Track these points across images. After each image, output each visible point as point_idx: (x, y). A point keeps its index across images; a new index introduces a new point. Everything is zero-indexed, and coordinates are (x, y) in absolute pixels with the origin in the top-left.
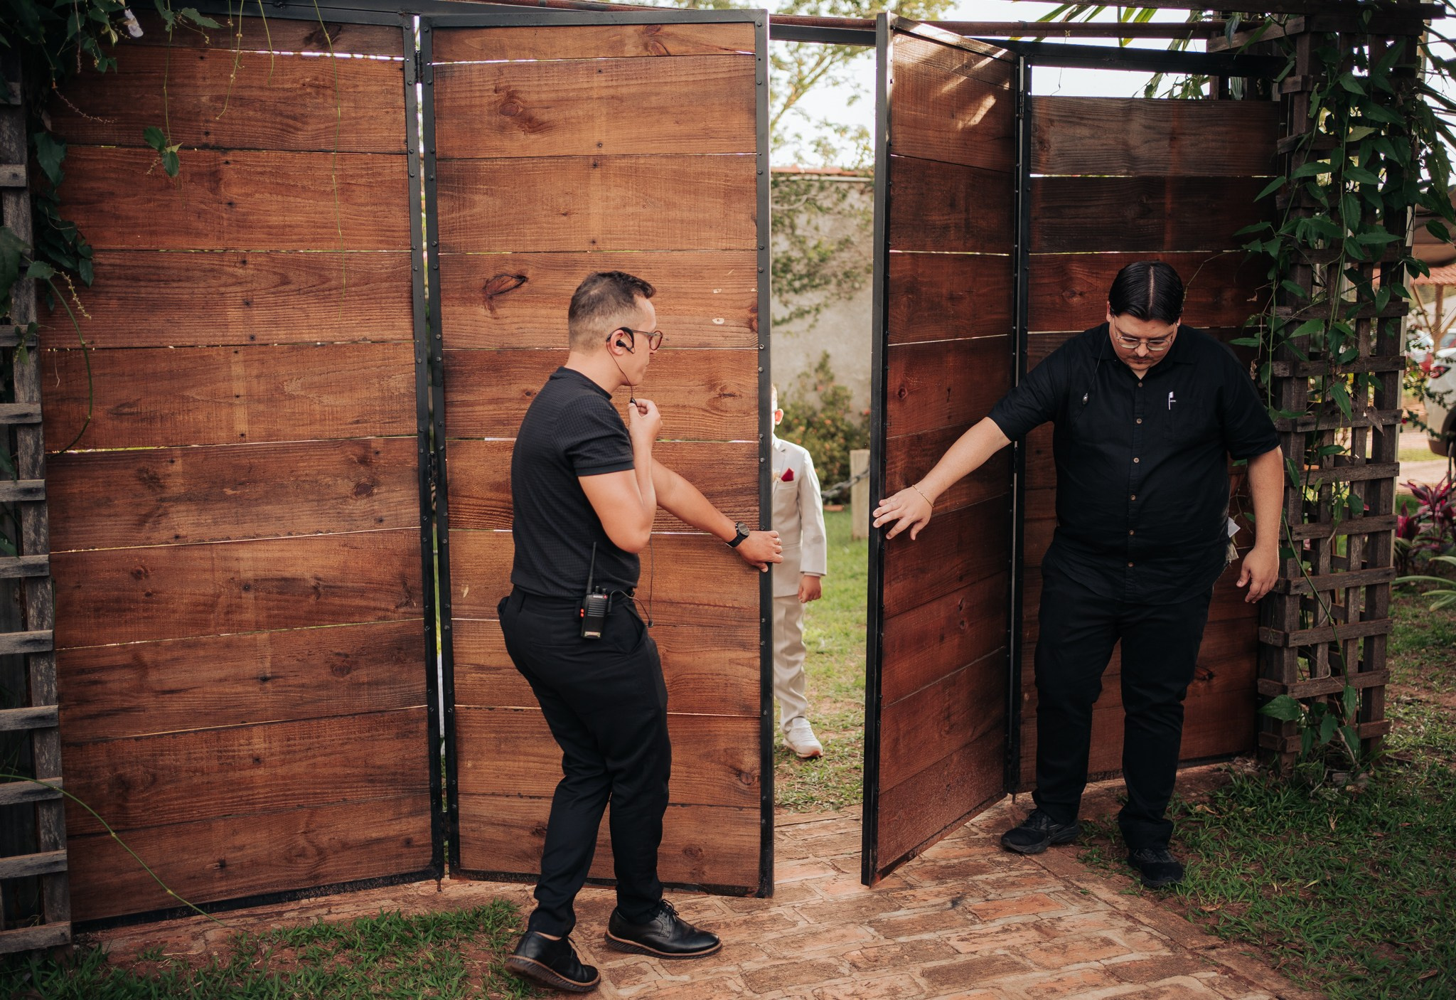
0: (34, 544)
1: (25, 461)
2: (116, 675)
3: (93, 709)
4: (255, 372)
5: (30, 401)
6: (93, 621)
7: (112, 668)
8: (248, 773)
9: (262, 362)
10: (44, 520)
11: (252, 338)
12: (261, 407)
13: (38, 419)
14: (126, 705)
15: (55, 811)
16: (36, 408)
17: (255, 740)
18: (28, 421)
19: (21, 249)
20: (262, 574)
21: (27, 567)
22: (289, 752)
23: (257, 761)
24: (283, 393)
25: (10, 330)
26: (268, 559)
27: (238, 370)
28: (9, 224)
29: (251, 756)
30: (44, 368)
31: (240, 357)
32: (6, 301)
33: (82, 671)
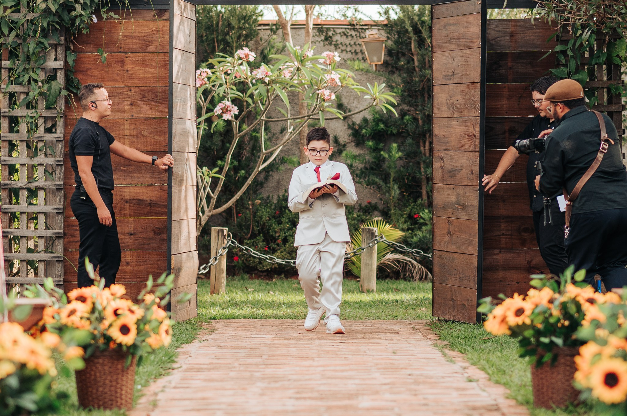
0: (59, 178)
1: (58, 152)
3: (75, 239)
4: (133, 127)
5: (61, 133)
8: (124, 268)
9: (135, 124)
10: (63, 171)
11: (132, 116)
12: (134, 140)
13: (62, 139)
15: (61, 265)
16: (62, 135)
17: (127, 256)
18: (59, 139)
19: (60, 86)
20: (132, 197)
21: (57, 185)
22: (138, 262)
23: (127, 263)
24: (142, 135)
25: (55, 111)
26: (134, 192)
27: (127, 126)
28: (58, 79)
29: (125, 262)
30: (65, 123)
31: (128, 122)
32: (55, 102)
33: (73, 226)
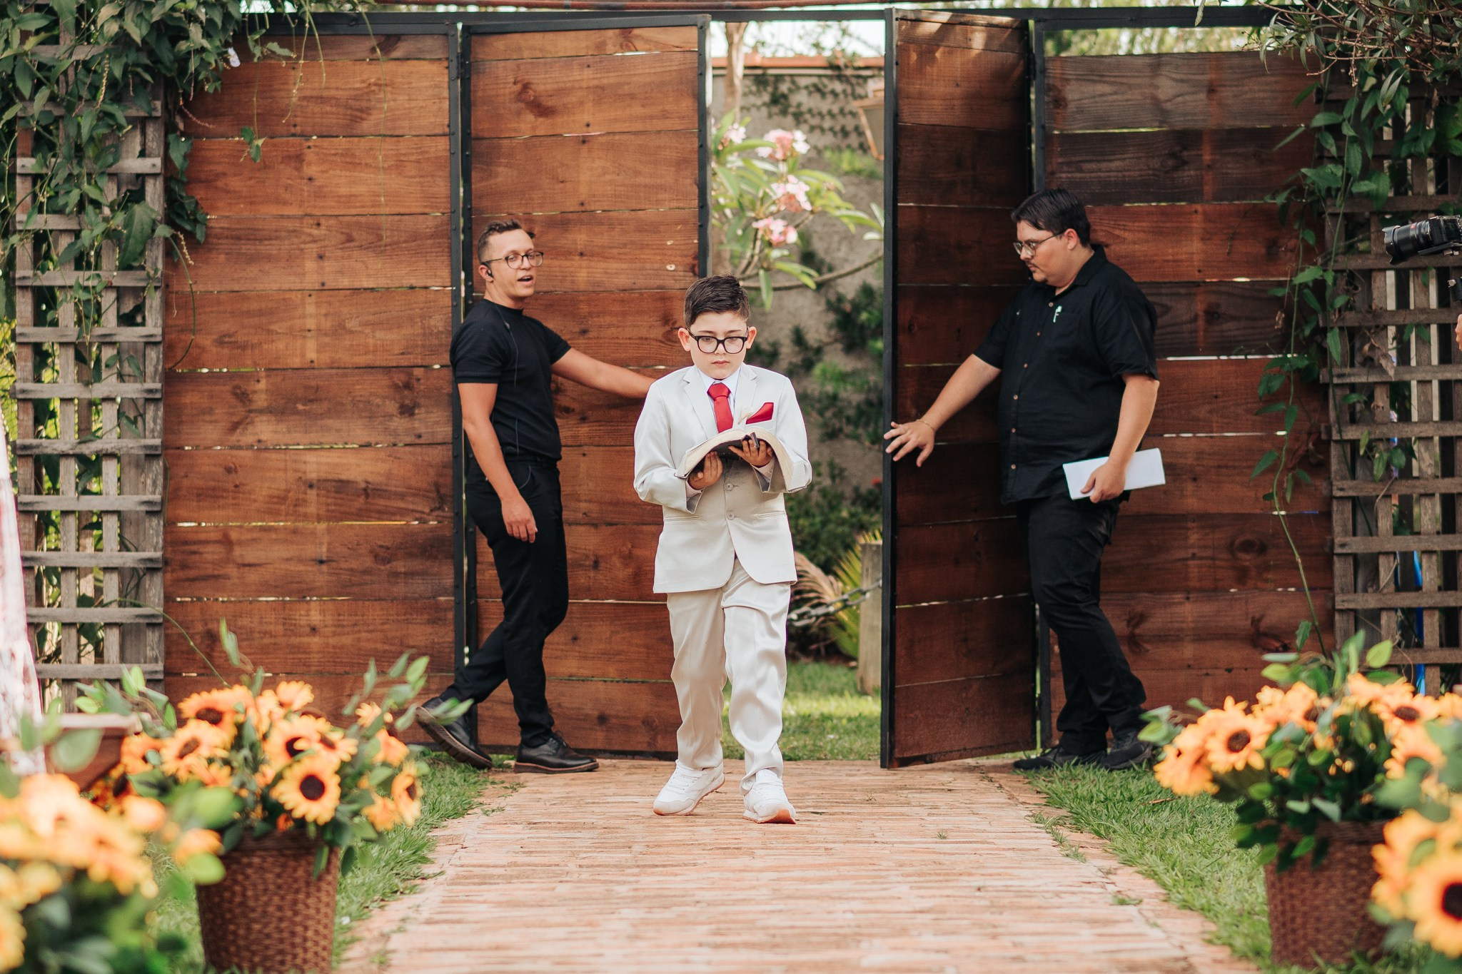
0: (153, 431)
1: (150, 369)
2: (210, 548)
3: (192, 573)
4: (323, 311)
5: (155, 326)
6: (195, 503)
7: (206, 542)
8: (305, 640)
9: (330, 304)
10: (160, 413)
11: (323, 284)
12: (327, 340)
13: (159, 339)
14: (216, 573)
15: (157, 634)
16: (158, 331)
17: (313, 613)
18: (152, 340)
19: (154, 216)
20: (323, 476)
21: (146, 447)
22: (339, 626)
23: (314, 630)
24: (344, 328)
25: (142, 274)
26: (328, 464)
27: (311, 309)
28: (148, 198)
29: (309, 625)
30: (166, 306)
31: (313, 299)
32: (142, 253)
33: (186, 543)
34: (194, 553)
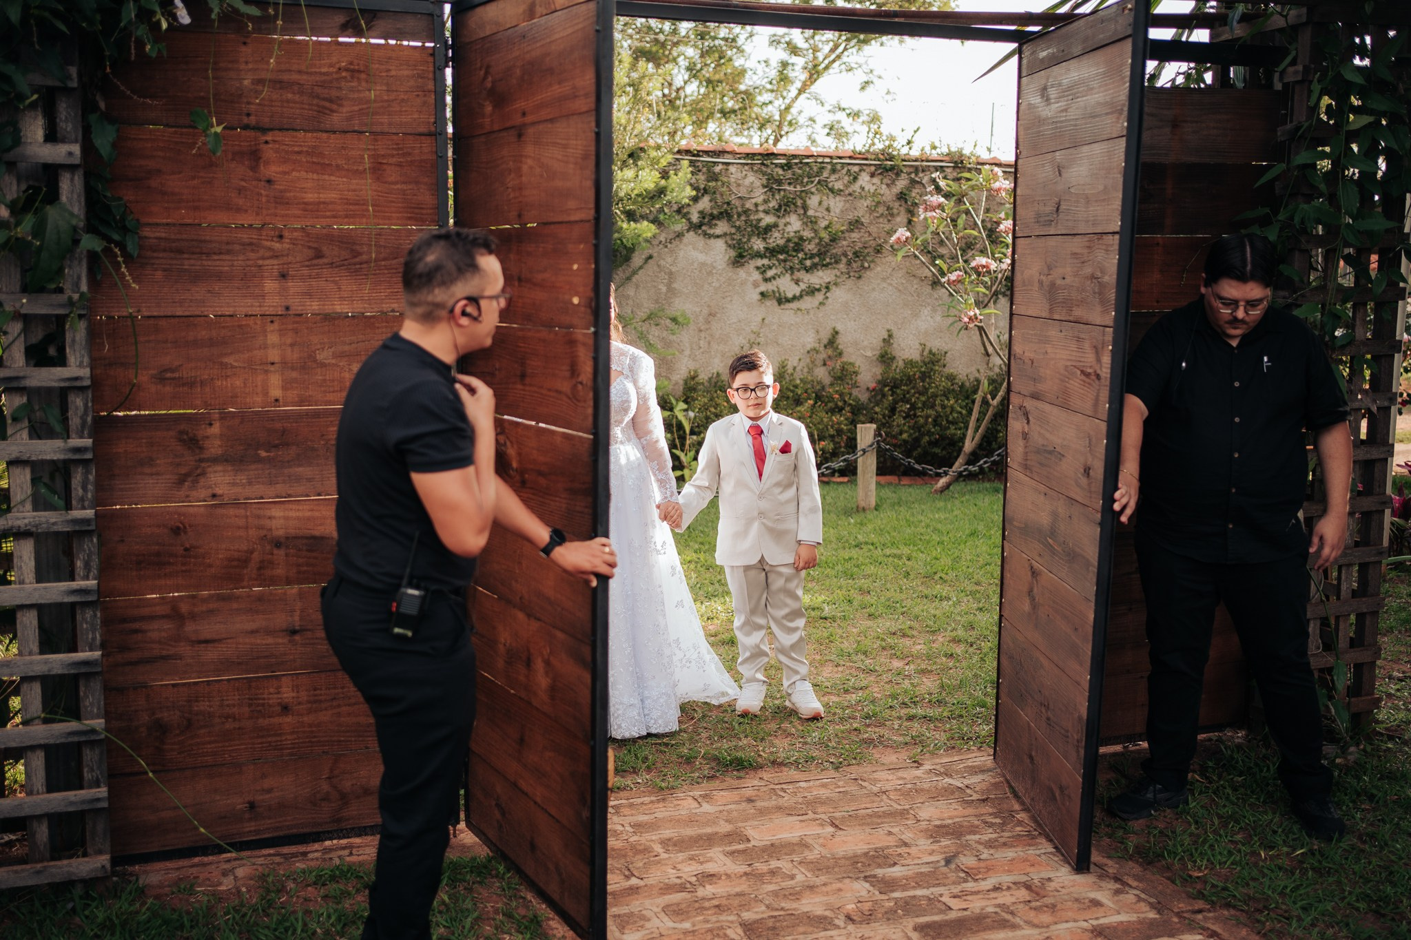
0: (82, 500)
1: (75, 421)
2: (155, 625)
3: (134, 655)
4: (289, 341)
5: (81, 365)
6: (134, 573)
7: (152, 618)
8: (276, 720)
9: (296, 331)
10: (91, 478)
11: (287, 308)
12: (294, 374)
13: (87, 383)
14: (164, 653)
15: (97, 751)
16: (86, 372)
17: (284, 690)
18: (78, 384)
19: (74, 222)
20: (292, 532)
21: (75, 521)
22: (315, 702)
23: (285, 709)
24: (315, 361)
25: (62, 298)
26: (298, 518)
27: (273, 338)
28: (64, 199)
29: (279, 704)
30: (94, 335)
31: (276, 326)
32: (60, 271)
33: (124, 620)
34: (136, 631)
